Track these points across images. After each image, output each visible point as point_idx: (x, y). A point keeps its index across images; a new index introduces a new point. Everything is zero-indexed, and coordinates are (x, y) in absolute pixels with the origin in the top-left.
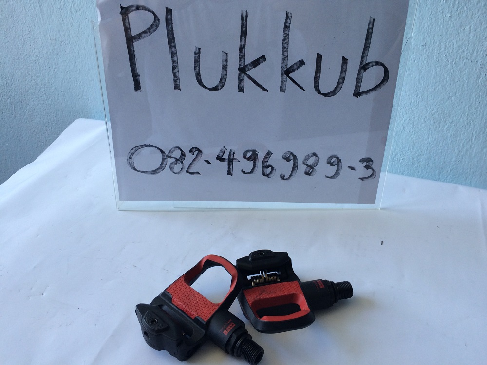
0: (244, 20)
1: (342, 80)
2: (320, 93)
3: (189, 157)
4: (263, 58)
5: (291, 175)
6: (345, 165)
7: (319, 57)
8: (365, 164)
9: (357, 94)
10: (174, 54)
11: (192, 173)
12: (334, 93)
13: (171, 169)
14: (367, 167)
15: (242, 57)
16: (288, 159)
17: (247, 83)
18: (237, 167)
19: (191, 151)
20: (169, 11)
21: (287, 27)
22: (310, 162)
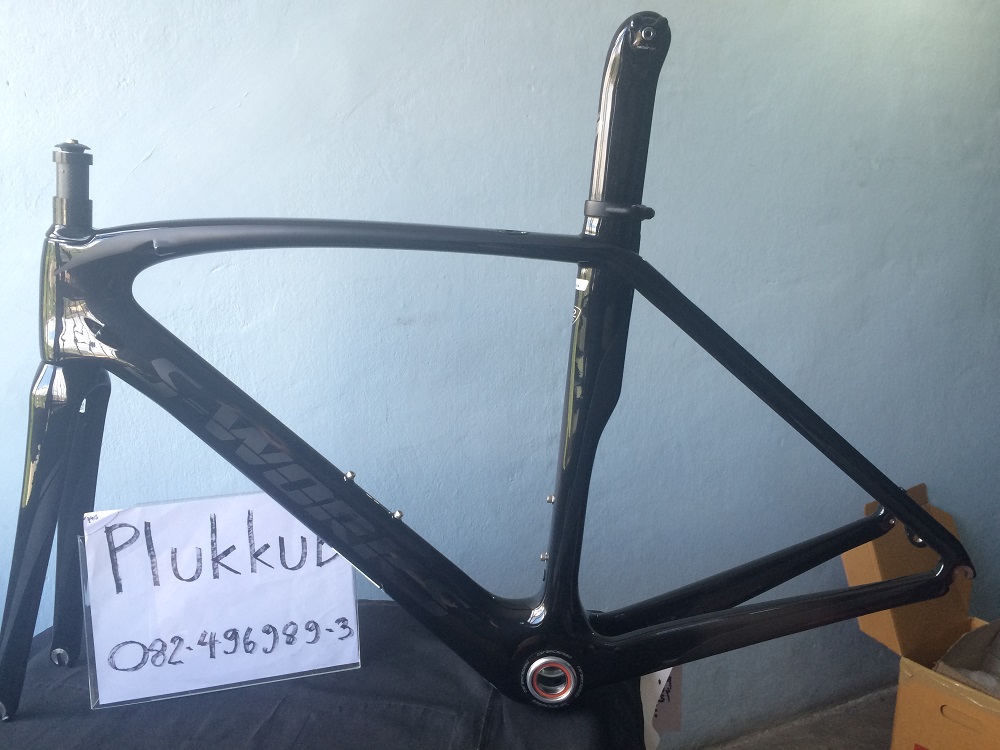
0: (213, 521)
1: (304, 555)
2: (287, 568)
3: (171, 647)
4: (233, 547)
5: (273, 647)
6: (322, 628)
7: (281, 540)
8: (341, 624)
9: (320, 564)
10: (152, 557)
11: (174, 663)
12: (299, 566)
13: (153, 662)
14: (344, 627)
15: (214, 549)
16: (268, 632)
17: (221, 570)
18: (219, 649)
19: (173, 641)
20: (147, 525)
21: (250, 521)
22: (290, 631)
